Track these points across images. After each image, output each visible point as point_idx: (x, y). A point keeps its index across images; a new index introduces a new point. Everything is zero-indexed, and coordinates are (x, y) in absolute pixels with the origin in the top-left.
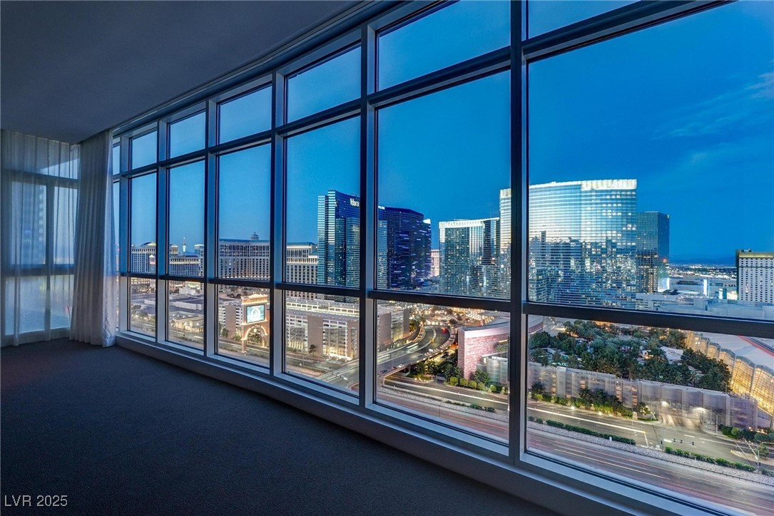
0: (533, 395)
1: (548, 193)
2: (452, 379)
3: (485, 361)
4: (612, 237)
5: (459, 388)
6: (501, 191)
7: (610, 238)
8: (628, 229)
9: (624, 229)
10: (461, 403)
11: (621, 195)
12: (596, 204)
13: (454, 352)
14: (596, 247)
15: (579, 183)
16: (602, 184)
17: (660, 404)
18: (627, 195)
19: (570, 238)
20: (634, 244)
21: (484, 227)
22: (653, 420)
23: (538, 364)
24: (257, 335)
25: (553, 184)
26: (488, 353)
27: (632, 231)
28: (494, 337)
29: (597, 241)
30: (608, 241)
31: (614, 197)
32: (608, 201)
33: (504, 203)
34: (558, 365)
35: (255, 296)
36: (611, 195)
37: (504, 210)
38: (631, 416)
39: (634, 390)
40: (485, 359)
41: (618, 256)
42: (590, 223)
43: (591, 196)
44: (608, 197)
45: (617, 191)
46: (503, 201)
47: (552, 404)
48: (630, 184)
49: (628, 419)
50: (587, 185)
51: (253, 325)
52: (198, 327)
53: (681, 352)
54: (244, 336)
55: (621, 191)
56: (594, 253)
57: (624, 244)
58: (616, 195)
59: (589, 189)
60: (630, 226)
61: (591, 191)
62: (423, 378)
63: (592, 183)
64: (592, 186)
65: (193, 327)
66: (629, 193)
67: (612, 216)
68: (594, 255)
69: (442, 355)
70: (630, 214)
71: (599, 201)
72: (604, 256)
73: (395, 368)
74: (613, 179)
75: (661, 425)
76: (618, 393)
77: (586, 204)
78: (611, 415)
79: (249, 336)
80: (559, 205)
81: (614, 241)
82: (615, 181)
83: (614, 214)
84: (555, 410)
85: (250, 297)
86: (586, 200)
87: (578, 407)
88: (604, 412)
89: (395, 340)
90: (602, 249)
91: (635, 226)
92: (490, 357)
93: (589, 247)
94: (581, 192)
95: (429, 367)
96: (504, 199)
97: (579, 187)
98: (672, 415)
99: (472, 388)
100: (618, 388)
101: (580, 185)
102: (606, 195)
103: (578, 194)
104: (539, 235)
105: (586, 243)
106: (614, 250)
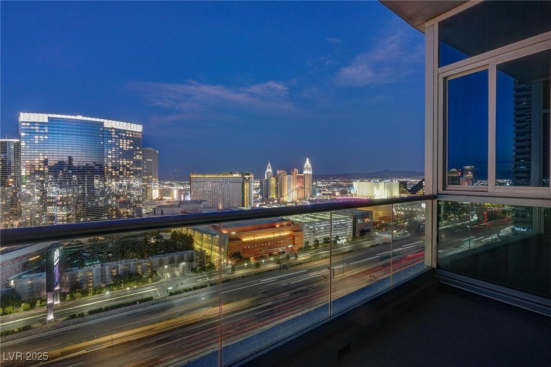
0: (71, 296)
1: (74, 124)
3: (12, 283)
4: (127, 163)
6: (21, 114)
7: (125, 164)
8: (137, 158)
9: (135, 158)
11: (132, 134)
12: (116, 138)
14: (116, 170)
15: (102, 120)
16: (120, 125)
17: (164, 268)
18: (136, 135)
19: (94, 163)
20: (141, 168)
23: (76, 268)
25: (80, 117)
26: (15, 274)
27: (139, 160)
28: (24, 256)
29: (116, 166)
30: (124, 166)
31: (127, 135)
32: (124, 138)
33: (26, 126)
34: (93, 264)
37: (26, 133)
38: (147, 282)
41: (131, 176)
42: (110, 152)
43: (112, 132)
44: (124, 135)
45: (130, 131)
46: (24, 124)
47: (90, 297)
48: (138, 128)
49: (146, 285)
50: (108, 124)
53: (170, 234)
55: (132, 132)
57: (135, 168)
58: (129, 134)
59: (110, 126)
60: (138, 156)
61: (111, 128)
63: (112, 122)
64: (112, 125)
66: (137, 134)
67: (127, 148)
68: (114, 176)
70: (138, 148)
71: (117, 136)
72: (121, 176)
74: (127, 122)
75: (165, 281)
76: (139, 270)
77: (108, 137)
78: (135, 287)
80: (85, 135)
81: (128, 166)
82: (129, 124)
84: (93, 301)
86: (108, 134)
87: (112, 291)
88: (130, 287)
90: (120, 172)
91: (141, 156)
92: (20, 277)
93: (111, 170)
94: (104, 128)
96: (26, 122)
97: (102, 124)
98: (170, 272)
100: (139, 267)
101: (103, 122)
102: (123, 133)
103: (101, 129)
104: (66, 160)
105: (108, 167)
106: (128, 172)
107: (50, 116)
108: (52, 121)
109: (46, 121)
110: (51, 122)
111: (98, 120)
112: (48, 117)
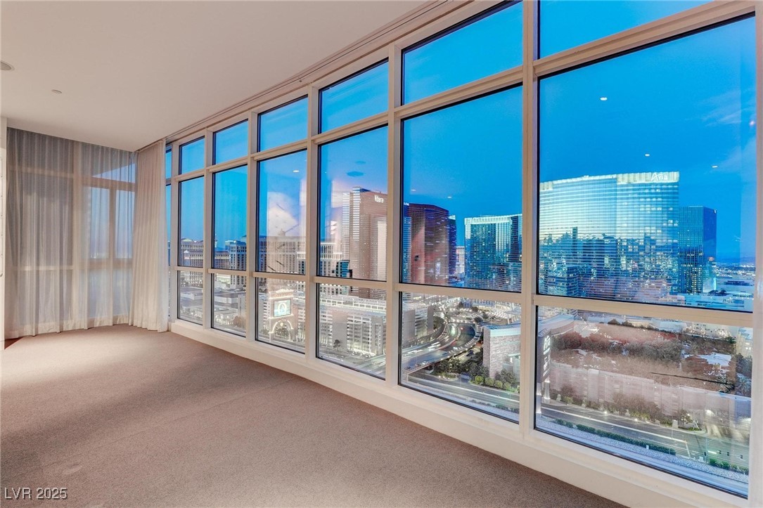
0: (562, 397)
1: (580, 187)
2: (477, 378)
3: (511, 361)
4: (651, 233)
5: (484, 387)
7: (648, 235)
8: (670, 225)
9: (665, 225)
10: (487, 403)
11: (661, 189)
12: (633, 198)
13: (479, 351)
14: (633, 244)
15: (614, 176)
16: (640, 177)
17: (704, 413)
18: (668, 189)
19: (604, 235)
20: (675, 241)
21: (511, 223)
22: (696, 429)
23: (568, 366)
24: (283, 329)
25: (586, 178)
27: (673, 227)
29: (634, 238)
30: (647, 238)
31: (653, 191)
32: (646, 196)
34: (591, 368)
35: (282, 291)
36: (650, 189)
38: (671, 424)
39: (674, 396)
40: (511, 359)
41: (658, 253)
42: (626, 219)
43: (627, 190)
44: (647, 191)
45: (656, 184)
47: (583, 408)
48: (671, 177)
49: (668, 427)
50: (623, 179)
51: (280, 319)
52: (228, 320)
53: (729, 357)
54: (271, 330)
55: (662, 184)
56: (630, 250)
57: (664, 241)
58: (656, 189)
59: (625, 183)
60: (672, 221)
61: (627, 186)
62: (446, 376)
63: (628, 176)
64: (628, 180)
65: (224, 320)
66: (670, 187)
67: (651, 211)
68: (630, 253)
69: (467, 354)
70: (671, 209)
71: (636, 196)
72: (642, 253)
73: (419, 365)
74: (652, 172)
75: (705, 436)
76: (656, 399)
77: (622, 199)
78: (648, 422)
79: (275, 330)
80: (592, 200)
81: (652, 238)
82: (655, 173)
83: (653, 209)
84: (586, 414)
85: (277, 292)
86: (622, 194)
87: (612, 412)
88: (640, 419)
89: (419, 337)
90: (639, 246)
91: (677, 222)
92: (517, 357)
93: (625, 244)
94: (616, 186)
95: (453, 366)
97: (615, 181)
98: (717, 425)
99: (497, 388)
100: (656, 393)
101: (616, 179)
102: (645, 189)
103: (613, 188)
104: (570, 232)
105: (621, 240)
106: (653, 247)
107: (555, 182)
108: (556, 188)
109: (551, 189)
110: (556, 190)
111: (609, 177)
112: (553, 184)
